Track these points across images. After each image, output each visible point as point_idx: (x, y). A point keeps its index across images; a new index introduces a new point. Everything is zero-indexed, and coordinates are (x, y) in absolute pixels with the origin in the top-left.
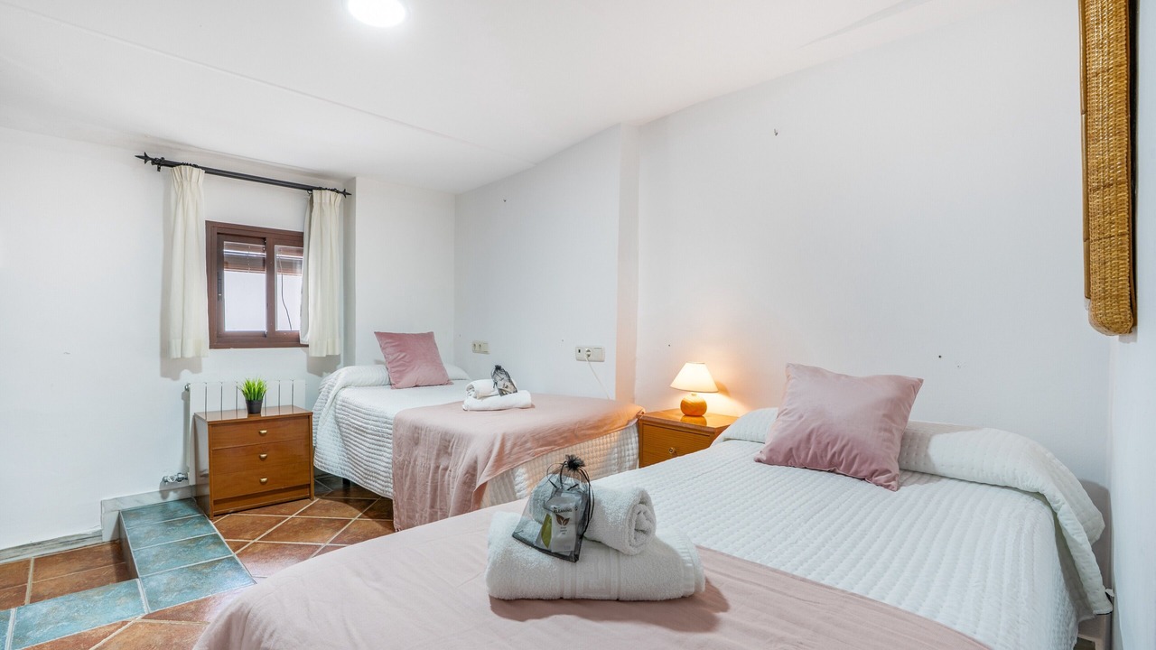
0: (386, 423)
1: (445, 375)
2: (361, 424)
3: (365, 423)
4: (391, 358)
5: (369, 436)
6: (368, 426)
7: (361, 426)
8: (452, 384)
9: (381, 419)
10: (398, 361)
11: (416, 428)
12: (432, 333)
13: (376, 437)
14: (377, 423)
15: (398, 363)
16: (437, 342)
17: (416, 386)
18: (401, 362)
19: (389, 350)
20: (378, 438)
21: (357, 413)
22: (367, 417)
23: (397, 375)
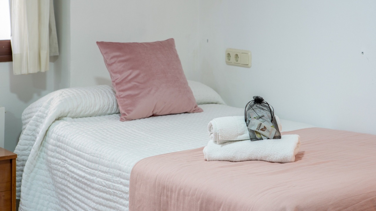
0: (119, 176)
1: (191, 98)
2: (83, 174)
3: (90, 174)
4: (120, 77)
5: (95, 192)
6: (94, 178)
7: (84, 177)
8: (199, 111)
9: (111, 170)
10: (129, 81)
11: (164, 188)
12: (172, 40)
13: (104, 195)
14: (107, 176)
15: (129, 85)
16: (179, 53)
17: (153, 116)
18: (133, 83)
19: (118, 66)
20: (108, 196)
21: (78, 158)
22: (93, 165)
23: (128, 101)
